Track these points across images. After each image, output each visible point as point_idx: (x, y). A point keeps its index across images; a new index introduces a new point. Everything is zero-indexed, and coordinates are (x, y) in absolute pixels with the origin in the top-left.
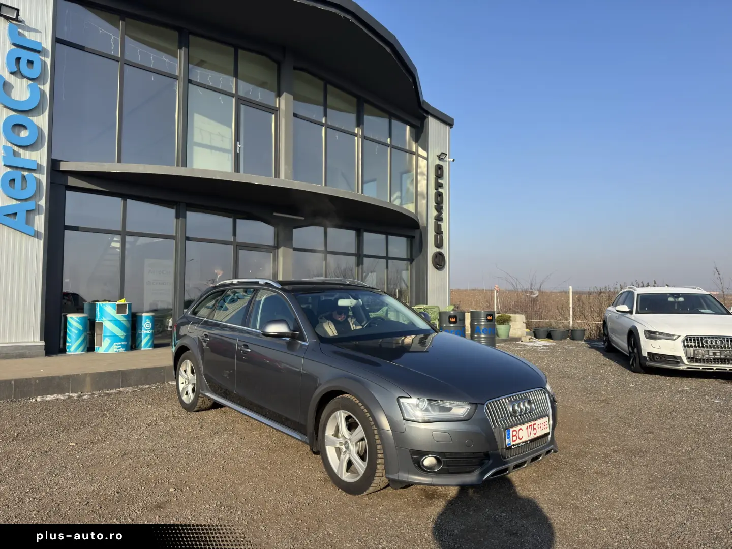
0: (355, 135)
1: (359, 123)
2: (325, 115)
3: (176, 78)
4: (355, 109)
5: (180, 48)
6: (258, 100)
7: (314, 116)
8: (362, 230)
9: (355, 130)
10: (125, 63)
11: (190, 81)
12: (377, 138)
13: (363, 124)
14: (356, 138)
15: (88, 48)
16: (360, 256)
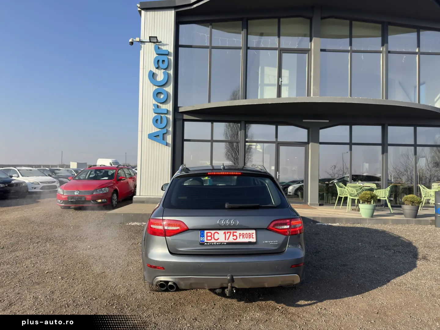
0: (380, 52)
1: (384, 42)
2: (351, 44)
3: (239, 48)
4: (380, 33)
5: (242, 30)
6: (296, 48)
7: (341, 48)
8: (386, 125)
9: (381, 49)
10: (212, 48)
11: (248, 48)
12: (404, 50)
13: (387, 43)
14: (382, 54)
15: (193, 46)
16: (384, 145)
